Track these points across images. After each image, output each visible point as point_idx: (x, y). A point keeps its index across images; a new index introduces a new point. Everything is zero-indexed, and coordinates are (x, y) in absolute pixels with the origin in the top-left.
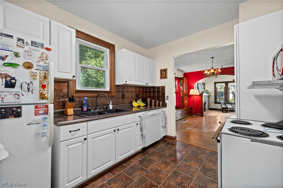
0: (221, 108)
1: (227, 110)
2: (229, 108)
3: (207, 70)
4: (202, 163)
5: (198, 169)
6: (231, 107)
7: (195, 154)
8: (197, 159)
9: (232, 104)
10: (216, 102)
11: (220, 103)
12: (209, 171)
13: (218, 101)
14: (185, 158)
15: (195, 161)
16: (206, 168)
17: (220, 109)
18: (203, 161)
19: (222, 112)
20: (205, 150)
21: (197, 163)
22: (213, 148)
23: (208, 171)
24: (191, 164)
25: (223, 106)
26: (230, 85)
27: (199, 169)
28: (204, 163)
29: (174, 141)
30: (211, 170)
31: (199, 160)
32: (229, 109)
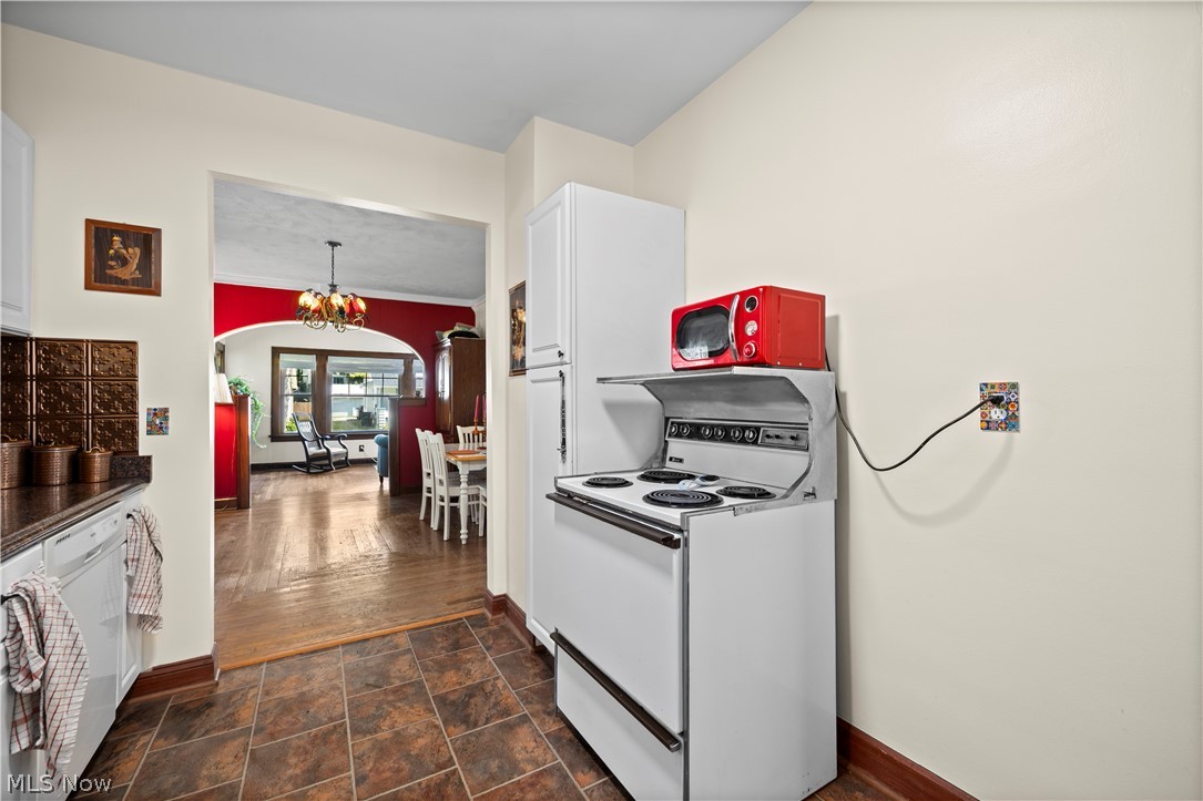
0: (304, 460)
1: (327, 462)
2: (336, 455)
3: (310, 291)
4: (426, 693)
5: (436, 727)
6: (342, 450)
7: (371, 680)
8: (395, 691)
9: (344, 438)
10: (276, 436)
11: (299, 438)
12: (468, 702)
13: (285, 431)
14: (347, 720)
15: (399, 704)
16: (454, 702)
17: (300, 464)
18: (420, 685)
19: (308, 473)
20: (388, 638)
21: (412, 707)
22: (406, 621)
23: (466, 705)
24: (399, 727)
25: (313, 450)
26: (333, 365)
27: (440, 722)
28: (434, 687)
29: (213, 678)
30: (471, 696)
31: (405, 690)
32: (333, 460)
